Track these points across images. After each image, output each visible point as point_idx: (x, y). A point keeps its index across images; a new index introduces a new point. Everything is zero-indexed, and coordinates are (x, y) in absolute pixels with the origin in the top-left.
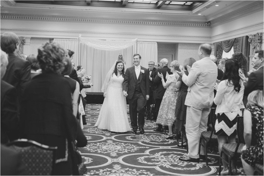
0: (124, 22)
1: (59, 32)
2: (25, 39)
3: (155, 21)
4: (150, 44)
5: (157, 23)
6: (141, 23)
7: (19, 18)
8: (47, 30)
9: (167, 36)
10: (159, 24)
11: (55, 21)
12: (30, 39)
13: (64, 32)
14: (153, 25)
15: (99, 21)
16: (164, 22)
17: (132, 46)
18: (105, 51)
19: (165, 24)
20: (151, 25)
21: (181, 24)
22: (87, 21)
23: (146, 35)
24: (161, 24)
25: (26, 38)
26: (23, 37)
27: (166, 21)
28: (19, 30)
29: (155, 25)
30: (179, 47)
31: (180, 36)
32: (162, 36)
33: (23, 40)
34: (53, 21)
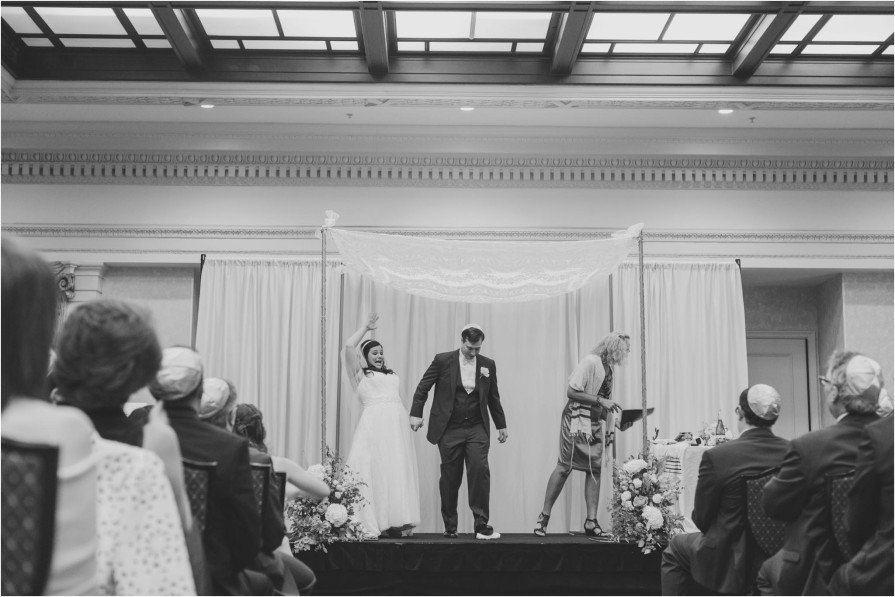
0: (562, 175)
2: (72, 271)
3: (717, 167)
4: (703, 272)
5: (729, 174)
7: (46, 172)
8: (184, 228)
9: (779, 236)
10: (739, 178)
11: (222, 182)
12: (97, 273)
13: (262, 232)
14: (708, 186)
15: (436, 175)
16: (764, 167)
17: (611, 277)
18: (468, 306)
19: (769, 178)
20: (697, 185)
21: (850, 179)
22: (375, 174)
23: (673, 236)
24: (750, 178)
25: (78, 268)
26: (63, 266)
27: (774, 163)
28: (46, 230)
29: (718, 186)
30: (846, 293)
31: (850, 237)
32: (756, 236)
33: (65, 279)
34: (212, 182)
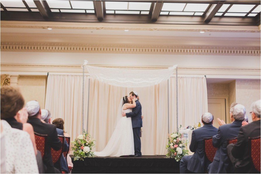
0: (154, 50)
1: (59, 66)
2: (9, 77)
3: (200, 48)
4: (195, 79)
5: (203, 50)
6: (180, 51)
8: (43, 65)
9: (218, 69)
10: (206, 52)
11: (54, 51)
12: (17, 78)
13: (66, 66)
14: (197, 54)
15: (117, 50)
16: (213, 49)
17: (168, 80)
19: (215, 52)
20: (194, 54)
21: (238, 52)
23: (186, 68)
24: (209, 52)
25: (11, 76)
26: (7, 76)
27: (216, 47)
28: (2, 65)
29: (200, 54)
30: (237, 85)
31: (238, 69)
32: (211, 69)
33: (7, 79)
34: (51, 51)
